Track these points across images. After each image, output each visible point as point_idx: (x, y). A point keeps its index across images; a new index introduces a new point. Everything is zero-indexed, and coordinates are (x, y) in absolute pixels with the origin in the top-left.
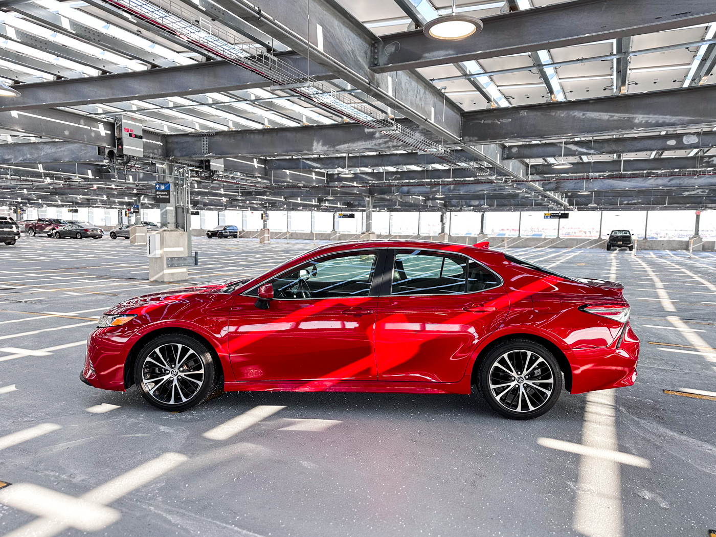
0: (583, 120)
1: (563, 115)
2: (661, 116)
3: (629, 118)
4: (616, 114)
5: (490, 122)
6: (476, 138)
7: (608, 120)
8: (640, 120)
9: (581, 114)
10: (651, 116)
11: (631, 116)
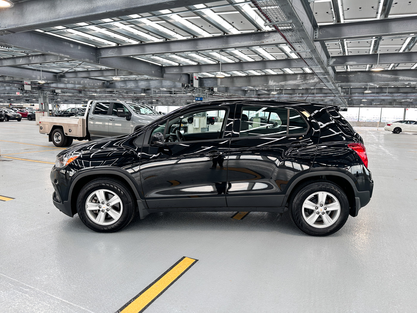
0: (381, 77)
1: (374, 75)
2: (408, 78)
3: (397, 77)
4: (393, 76)
5: (345, 76)
6: (340, 82)
7: (390, 78)
8: (401, 78)
9: (381, 75)
10: (405, 77)
11: (398, 77)
